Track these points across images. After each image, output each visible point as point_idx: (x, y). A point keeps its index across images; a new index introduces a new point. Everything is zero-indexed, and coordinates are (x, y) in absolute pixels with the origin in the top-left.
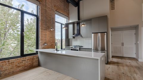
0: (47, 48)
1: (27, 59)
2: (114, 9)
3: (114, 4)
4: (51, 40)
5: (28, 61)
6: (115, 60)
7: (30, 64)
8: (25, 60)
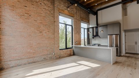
2: (127, 15)
3: (127, 11)
4: (79, 40)
5: (69, 51)
6: (127, 55)
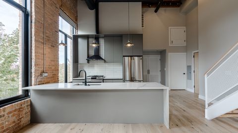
0: (46, 82)
1: (7, 111)
2: (143, 26)
4: (53, 66)
5: (10, 115)
7: (14, 122)
8: (4, 116)
